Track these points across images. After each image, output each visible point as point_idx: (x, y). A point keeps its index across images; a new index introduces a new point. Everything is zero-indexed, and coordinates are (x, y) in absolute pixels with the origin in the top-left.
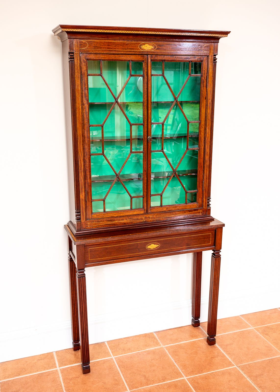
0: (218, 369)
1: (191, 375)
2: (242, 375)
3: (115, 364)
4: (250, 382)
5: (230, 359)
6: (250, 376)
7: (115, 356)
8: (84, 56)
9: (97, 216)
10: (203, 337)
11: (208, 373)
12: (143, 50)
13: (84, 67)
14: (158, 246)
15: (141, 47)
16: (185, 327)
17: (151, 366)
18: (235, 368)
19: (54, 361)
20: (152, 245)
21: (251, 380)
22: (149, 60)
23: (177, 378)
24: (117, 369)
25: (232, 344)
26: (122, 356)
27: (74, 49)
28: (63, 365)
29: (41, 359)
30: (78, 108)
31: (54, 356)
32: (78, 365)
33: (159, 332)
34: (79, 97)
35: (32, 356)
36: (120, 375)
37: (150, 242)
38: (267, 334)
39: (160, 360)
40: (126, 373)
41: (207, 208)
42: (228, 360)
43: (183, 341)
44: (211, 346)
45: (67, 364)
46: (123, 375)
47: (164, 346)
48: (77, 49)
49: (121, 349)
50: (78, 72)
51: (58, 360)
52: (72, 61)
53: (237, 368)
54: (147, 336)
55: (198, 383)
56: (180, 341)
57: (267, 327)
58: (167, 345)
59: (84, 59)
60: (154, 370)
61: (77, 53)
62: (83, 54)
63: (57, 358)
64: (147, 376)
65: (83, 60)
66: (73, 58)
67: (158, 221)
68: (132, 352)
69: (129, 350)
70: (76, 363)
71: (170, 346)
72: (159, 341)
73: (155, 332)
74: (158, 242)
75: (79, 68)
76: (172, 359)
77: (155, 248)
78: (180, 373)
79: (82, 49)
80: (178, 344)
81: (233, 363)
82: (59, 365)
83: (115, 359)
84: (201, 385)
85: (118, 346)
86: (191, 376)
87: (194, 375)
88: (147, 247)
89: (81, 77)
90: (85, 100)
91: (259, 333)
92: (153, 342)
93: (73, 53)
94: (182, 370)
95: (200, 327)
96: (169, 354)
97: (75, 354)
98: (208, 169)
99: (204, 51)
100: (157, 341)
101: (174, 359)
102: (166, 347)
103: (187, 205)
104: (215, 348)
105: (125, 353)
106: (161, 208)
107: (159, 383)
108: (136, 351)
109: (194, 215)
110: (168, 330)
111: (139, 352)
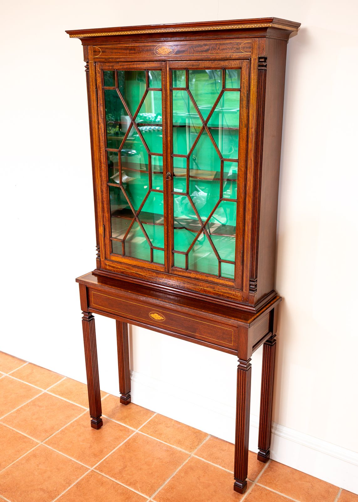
3: (127, 438)
8: (98, 66)
9: (115, 258)
12: (159, 55)
13: (99, 79)
14: (163, 318)
17: (146, 463)
20: (156, 314)
22: (168, 69)
23: (144, 493)
24: (120, 443)
26: (145, 436)
27: (88, 58)
33: (217, 438)
34: (95, 114)
37: (153, 310)
39: (163, 465)
40: (119, 452)
41: (249, 293)
43: (220, 465)
46: (114, 452)
48: (91, 57)
49: (154, 429)
50: (93, 84)
52: (87, 72)
54: (198, 434)
56: (217, 463)
58: (198, 456)
59: (99, 69)
60: (141, 469)
61: (92, 62)
64: (126, 469)
66: (88, 69)
68: (157, 438)
69: (160, 435)
71: (199, 459)
72: (199, 447)
74: (163, 313)
75: (93, 80)
76: (175, 473)
77: (159, 320)
78: (156, 491)
79: (96, 57)
80: (208, 464)
83: (135, 434)
85: (159, 424)
88: (151, 315)
89: (96, 91)
90: (101, 118)
92: (192, 443)
93: (88, 63)
94: (162, 489)
95: (267, 465)
96: (182, 466)
97: (118, 407)
98: (250, 235)
99: (242, 52)
100: (197, 445)
101: (176, 475)
102: (193, 458)
103: (220, 279)
104: (236, 498)
105: (151, 435)
106: (185, 272)
107: (123, 483)
108: (163, 440)
109: (230, 297)
110: (228, 443)
111: (162, 443)
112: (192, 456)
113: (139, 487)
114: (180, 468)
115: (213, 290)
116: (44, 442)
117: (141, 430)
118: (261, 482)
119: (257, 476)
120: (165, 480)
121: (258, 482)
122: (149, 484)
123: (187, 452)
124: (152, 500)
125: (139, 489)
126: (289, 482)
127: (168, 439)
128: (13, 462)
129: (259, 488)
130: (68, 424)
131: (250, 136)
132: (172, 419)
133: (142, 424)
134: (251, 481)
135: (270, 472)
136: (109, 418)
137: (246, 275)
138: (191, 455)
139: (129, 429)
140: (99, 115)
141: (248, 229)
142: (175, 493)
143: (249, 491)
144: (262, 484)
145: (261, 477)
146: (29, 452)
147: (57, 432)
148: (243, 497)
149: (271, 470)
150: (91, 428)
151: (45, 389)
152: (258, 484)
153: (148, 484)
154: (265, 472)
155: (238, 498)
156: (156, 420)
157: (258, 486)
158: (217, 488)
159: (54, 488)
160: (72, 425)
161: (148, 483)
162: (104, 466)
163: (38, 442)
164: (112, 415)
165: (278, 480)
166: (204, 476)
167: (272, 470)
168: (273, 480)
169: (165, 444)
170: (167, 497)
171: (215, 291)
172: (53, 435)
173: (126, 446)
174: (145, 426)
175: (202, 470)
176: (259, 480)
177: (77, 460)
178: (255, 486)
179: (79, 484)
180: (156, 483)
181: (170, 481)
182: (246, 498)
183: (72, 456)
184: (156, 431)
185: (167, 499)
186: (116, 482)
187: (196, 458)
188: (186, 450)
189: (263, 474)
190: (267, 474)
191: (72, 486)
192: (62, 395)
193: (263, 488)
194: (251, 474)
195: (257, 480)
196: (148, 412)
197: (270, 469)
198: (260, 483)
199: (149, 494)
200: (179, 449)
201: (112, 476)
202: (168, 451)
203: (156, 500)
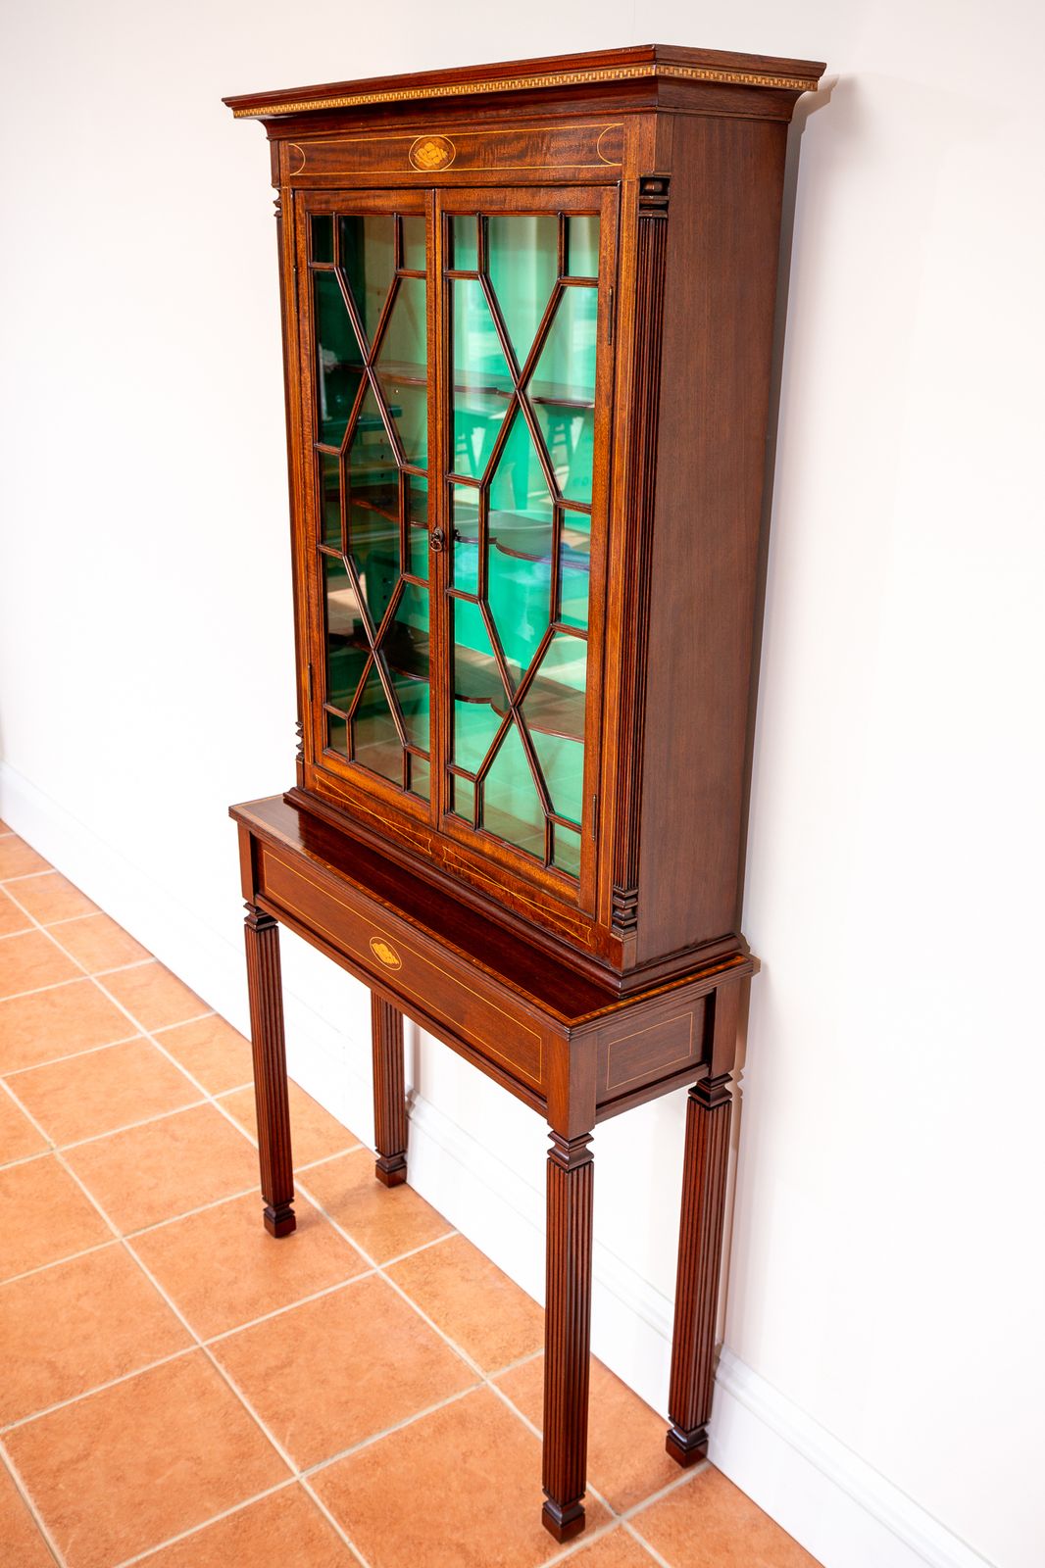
3: (342, 1282)
7: (385, 1272)
12: (421, 169)
14: (397, 962)
15: (416, 155)
20: (382, 946)
22: (438, 212)
23: (291, 1455)
26: (391, 1289)
27: (281, 176)
36: (282, 1307)
40: (297, 1317)
50: (289, 254)
52: (280, 217)
58: (502, 1390)
66: (281, 208)
68: (420, 1305)
75: (290, 243)
77: (390, 965)
79: (294, 174)
80: (517, 1421)
85: (445, 1265)
88: (372, 945)
94: (347, 1459)
95: (689, 1475)
96: (440, 1405)
97: (365, 1186)
98: (614, 749)
99: (602, 162)
100: (515, 1357)
101: (410, 1427)
102: (486, 1391)
103: (547, 873)
104: (539, 1549)
105: (407, 1292)
106: (472, 835)
107: (256, 1407)
108: (430, 1315)
109: (569, 933)
111: (424, 1322)
112: (487, 1385)
113: (288, 1433)
114: (432, 1409)
115: (531, 903)
116: (129, 1237)
117: (389, 1272)
118: (641, 1522)
119: (638, 1499)
120: (369, 1434)
122: (321, 1433)
123: (477, 1368)
124: (303, 1481)
125: (288, 1438)
126: (728, 1551)
128: (28, 1270)
129: (625, 1542)
130: (215, 1204)
131: (618, 434)
132: (490, 1261)
133: (401, 1253)
134: (612, 1512)
135: (687, 1502)
136: (325, 1214)
137: (606, 872)
138: (483, 1380)
139: (359, 1257)
140: (302, 345)
141: (611, 729)
142: (374, 1479)
143: (586, 1541)
144: (641, 1532)
145: (648, 1509)
146: (82, 1253)
147: (177, 1218)
148: (560, 1551)
149: (691, 1496)
150: (263, 1230)
151: (213, 1094)
152: (629, 1528)
153: (319, 1431)
154: (672, 1496)
155: (544, 1553)
156: (446, 1251)
157: (627, 1533)
158: (501, 1501)
159: (82, 1369)
160: (221, 1209)
161: (320, 1428)
162: (237, 1346)
163: (117, 1233)
164: (339, 1206)
165: (695, 1535)
166: (485, 1452)
167: (697, 1495)
168: (681, 1529)
169: (430, 1328)
170: (346, 1485)
171: (535, 906)
172: (161, 1225)
173: (324, 1303)
174: (406, 1259)
175: (490, 1435)
176: (639, 1514)
177: (181, 1309)
178: (615, 1530)
179: (147, 1378)
180: (341, 1436)
181: (383, 1439)
182: (568, 1559)
183: (174, 1293)
184: (427, 1283)
185: (345, 1492)
186: (239, 1401)
187: (493, 1392)
188: (476, 1361)
189: (658, 1501)
190: (674, 1503)
191: (126, 1377)
192: (246, 1120)
193: (637, 1543)
194: (625, 1489)
195: (631, 1513)
196: (437, 1221)
197: (691, 1490)
198: (636, 1526)
199: (304, 1460)
200: (461, 1352)
201: (240, 1381)
202: (426, 1349)
203: (314, 1486)
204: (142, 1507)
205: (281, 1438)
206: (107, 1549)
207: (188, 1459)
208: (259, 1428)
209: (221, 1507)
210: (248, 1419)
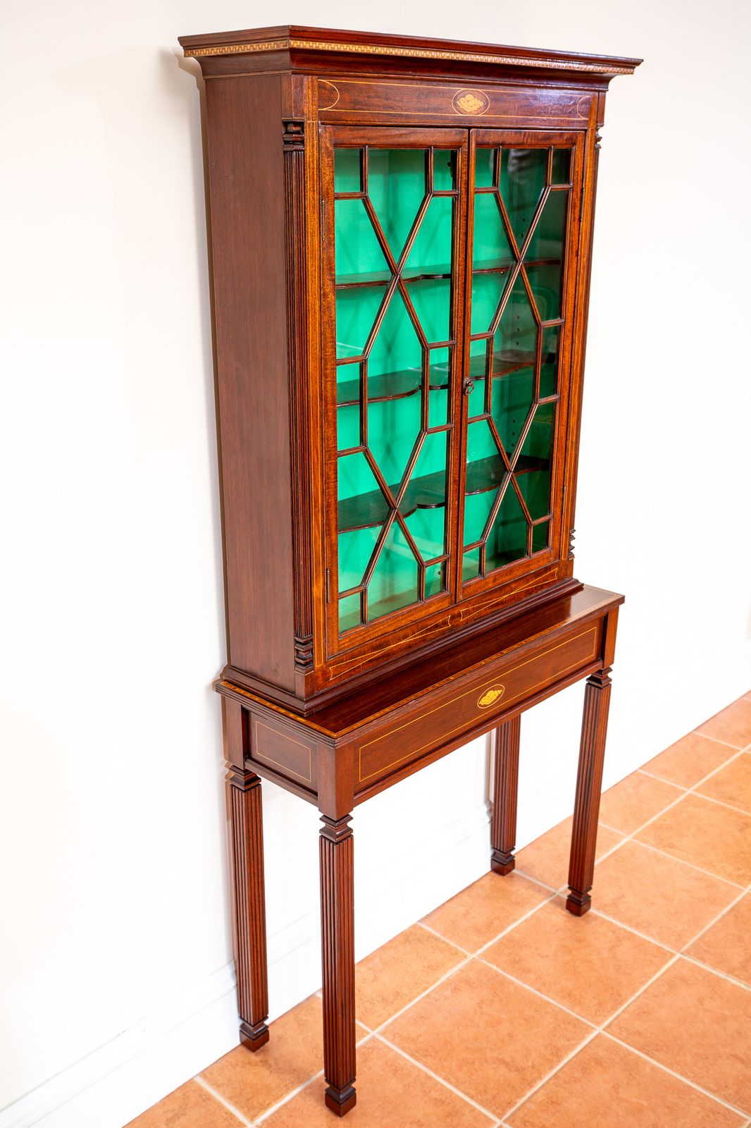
0: (650, 978)
1: (605, 1016)
2: (711, 973)
3: (396, 1052)
4: (743, 986)
5: (653, 941)
6: (731, 971)
7: (376, 1028)
8: (327, 134)
9: (350, 641)
10: (544, 899)
11: (637, 994)
12: (461, 113)
13: (328, 173)
14: (499, 692)
15: (458, 103)
16: (483, 882)
17: (492, 1026)
18: (680, 959)
19: (220, 1106)
20: (489, 693)
21: (742, 981)
22: (473, 145)
23: (584, 1038)
24: (414, 1067)
25: (622, 896)
26: (395, 1021)
27: (306, 110)
28: (259, 1112)
29: (177, 1116)
30: (312, 308)
31: (207, 1091)
32: (300, 1094)
33: (428, 916)
34: (315, 271)
35: (139, 1117)
36: (438, 1082)
37: (485, 688)
38: (672, 846)
39: (501, 1000)
40: (447, 1070)
41: (568, 558)
42: (650, 942)
43: (509, 924)
44: (582, 917)
45: (267, 1102)
46: (445, 1079)
47: (474, 955)
48: (312, 110)
49: (376, 1002)
50: (314, 187)
51: (230, 1098)
52: (298, 151)
53: (686, 958)
54: (411, 938)
55: (640, 1033)
56: (502, 928)
57: (656, 827)
58: (479, 948)
59: (328, 145)
60: (511, 1036)
61: (313, 124)
62: (325, 128)
63: (223, 1094)
64: (509, 1060)
65: (327, 148)
66: (302, 142)
67: (476, 619)
68: (410, 1001)
69: (399, 996)
70: (288, 1089)
71: (488, 949)
72: (452, 944)
73: (422, 920)
74: (500, 681)
75: (315, 176)
76: (526, 986)
77: (494, 701)
78: (577, 1019)
79: (325, 109)
80: (504, 938)
81: (666, 948)
82: (246, 1114)
83: (385, 1037)
84: (649, 1035)
85: (361, 993)
86: (607, 1020)
87: (612, 1014)
88: (479, 703)
89: (320, 206)
90: (329, 280)
91: (652, 846)
92: (438, 951)
93: (301, 124)
94: (572, 1010)
96: (505, 974)
99: (579, 117)
101: (531, 985)
102: (484, 956)
104: (595, 920)
105: (398, 1010)
107: (552, 1068)
108: (419, 993)
110: (448, 904)
112: (478, 956)
113: (567, 1043)
119: (541, 887)
120: (547, 1003)
121: (557, 889)
122: (559, 1026)
123: (465, 962)
125: (572, 1042)
127: (416, 984)
136: (307, 1083)
153: (558, 1028)
167: (528, 866)
168: (554, 871)
169: (434, 990)
170: (594, 1006)
173: (427, 1056)
175: (521, 949)
176: (551, 886)
180: (557, 1015)
181: (548, 996)
189: (538, 880)
190: (537, 874)
195: (552, 889)
197: (525, 868)
198: (560, 887)
201: (530, 1085)
202: (456, 989)
203: (603, 1021)
204: (670, 1106)
205: (572, 1047)
206: (713, 1113)
207: (618, 1093)
208: (570, 1061)
209: (645, 1062)
210: (565, 1069)
